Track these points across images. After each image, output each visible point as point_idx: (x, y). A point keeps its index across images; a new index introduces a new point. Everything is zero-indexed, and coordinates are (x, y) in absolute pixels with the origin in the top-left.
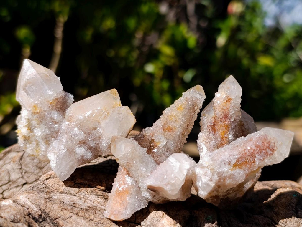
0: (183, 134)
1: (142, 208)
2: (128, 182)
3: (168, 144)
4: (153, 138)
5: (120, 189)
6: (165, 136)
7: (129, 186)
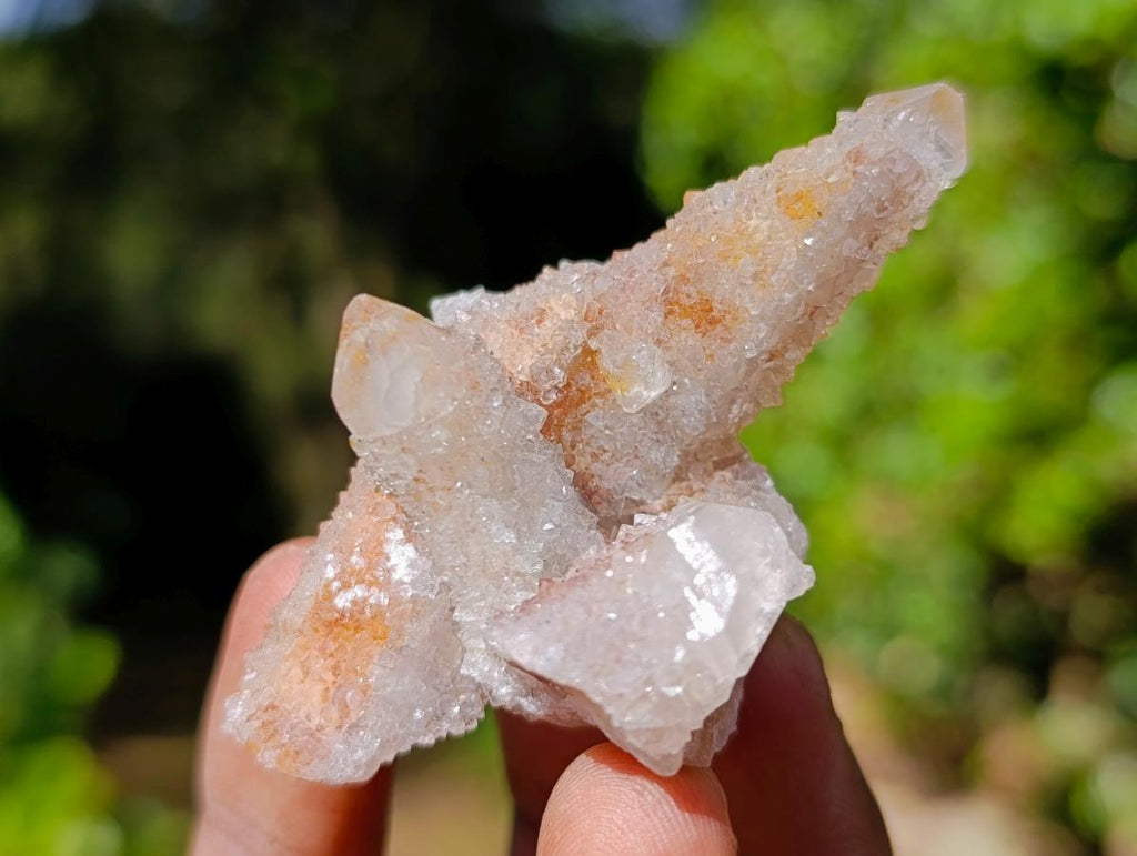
0: (772, 357)
1: (444, 735)
2: (396, 576)
3: (672, 400)
4: (593, 345)
5: (342, 601)
6: (668, 349)
7: (395, 601)
